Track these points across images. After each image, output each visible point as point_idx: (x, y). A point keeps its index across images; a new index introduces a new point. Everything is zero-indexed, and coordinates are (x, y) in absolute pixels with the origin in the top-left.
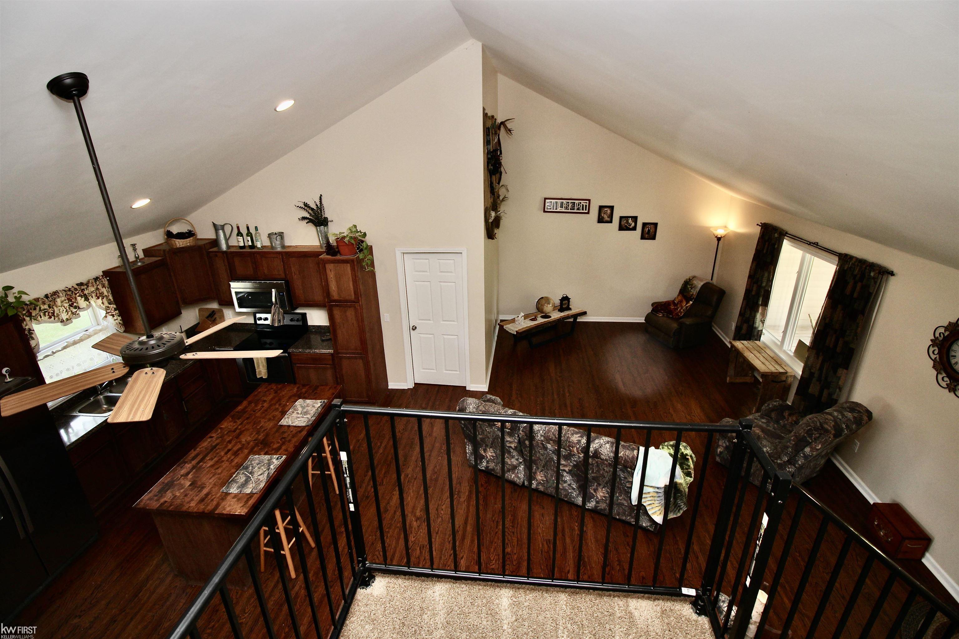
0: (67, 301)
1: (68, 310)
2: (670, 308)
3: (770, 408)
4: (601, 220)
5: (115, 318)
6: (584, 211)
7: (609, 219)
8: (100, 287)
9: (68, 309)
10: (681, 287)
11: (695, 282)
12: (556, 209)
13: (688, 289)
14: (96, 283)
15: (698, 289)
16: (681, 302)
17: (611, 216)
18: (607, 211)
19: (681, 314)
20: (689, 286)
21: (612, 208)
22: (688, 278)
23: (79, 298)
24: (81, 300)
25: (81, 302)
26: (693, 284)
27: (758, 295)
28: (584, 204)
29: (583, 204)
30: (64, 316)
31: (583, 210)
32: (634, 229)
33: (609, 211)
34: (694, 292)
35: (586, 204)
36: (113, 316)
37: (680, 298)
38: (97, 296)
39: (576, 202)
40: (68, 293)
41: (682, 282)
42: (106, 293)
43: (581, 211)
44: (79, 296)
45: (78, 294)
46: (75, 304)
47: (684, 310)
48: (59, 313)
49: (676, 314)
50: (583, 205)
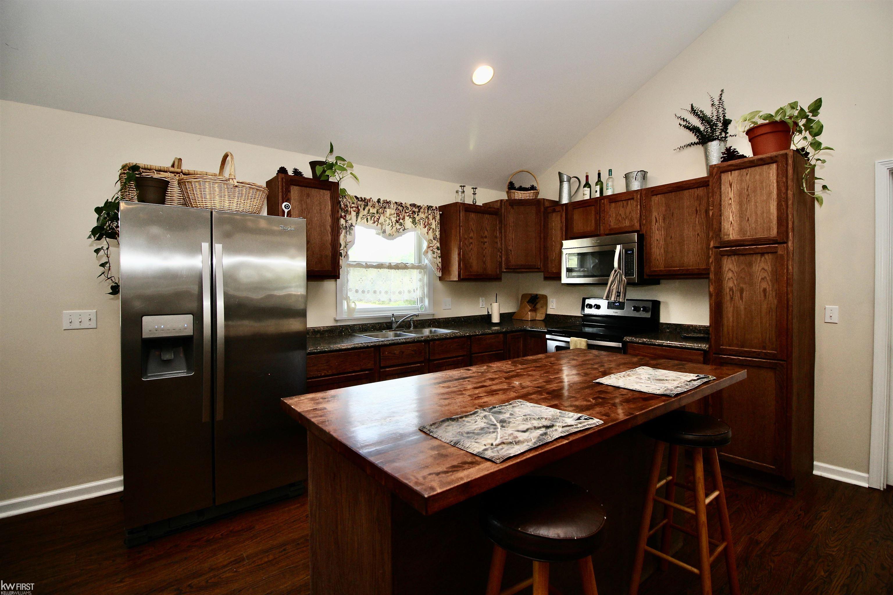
0: (395, 215)
1: (394, 225)
5: (435, 256)
8: (431, 217)
9: (394, 223)
14: (428, 212)
23: (407, 218)
24: (408, 220)
25: (408, 222)
30: (388, 229)
36: (434, 253)
38: (424, 225)
40: (399, 207)
42: (433, 226)
44: (408, 216)
45: (408, 214)
46: (401, 221)
48: (384, 223)
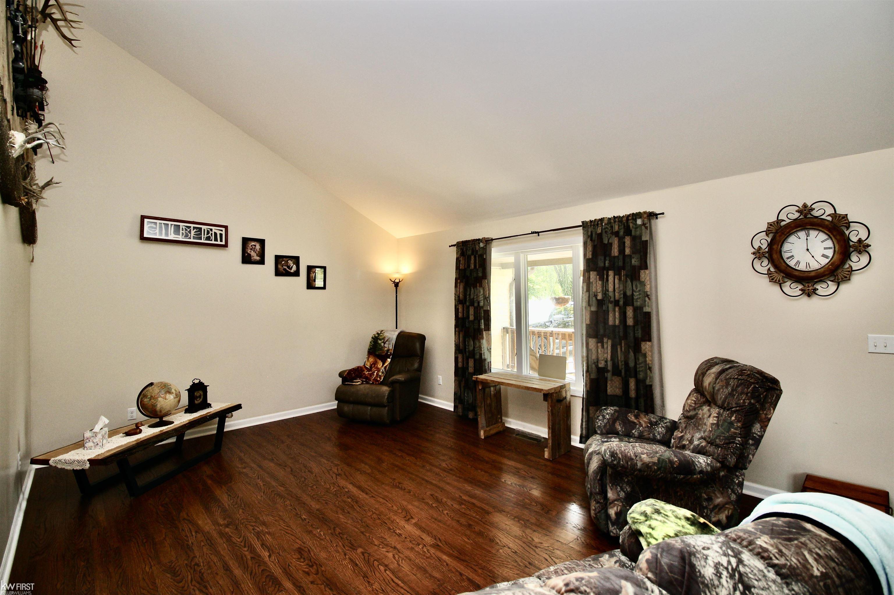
2: (365, 374)
3: (608, 420)
4: (246, 259)
6: (219, 242)
7: (258, 258)
10: (370, 345)
11: (387, 335)
12: (167, 234)
13: (380, 345)
15: (394, 342)
16: (375, 363)
17: (262, 254)
18: (255, 246)
19: (380, 378)
20: (380, 342)
21: (262, 242)
22: (375, 333)
26: (384, 338)
27: (477, 318)
28: (218, 233)
29: (216, 231)
31: (216, 240)
32: (297, 274)
33: (258, 247)
34: (390, 346)
35: (221, 232)
37: (371, 360)
39: (203, 227)
41: (370, 339)
43: (213, 242)
47: (383, 373)
49: (374, 379)
50: (216, 234)
